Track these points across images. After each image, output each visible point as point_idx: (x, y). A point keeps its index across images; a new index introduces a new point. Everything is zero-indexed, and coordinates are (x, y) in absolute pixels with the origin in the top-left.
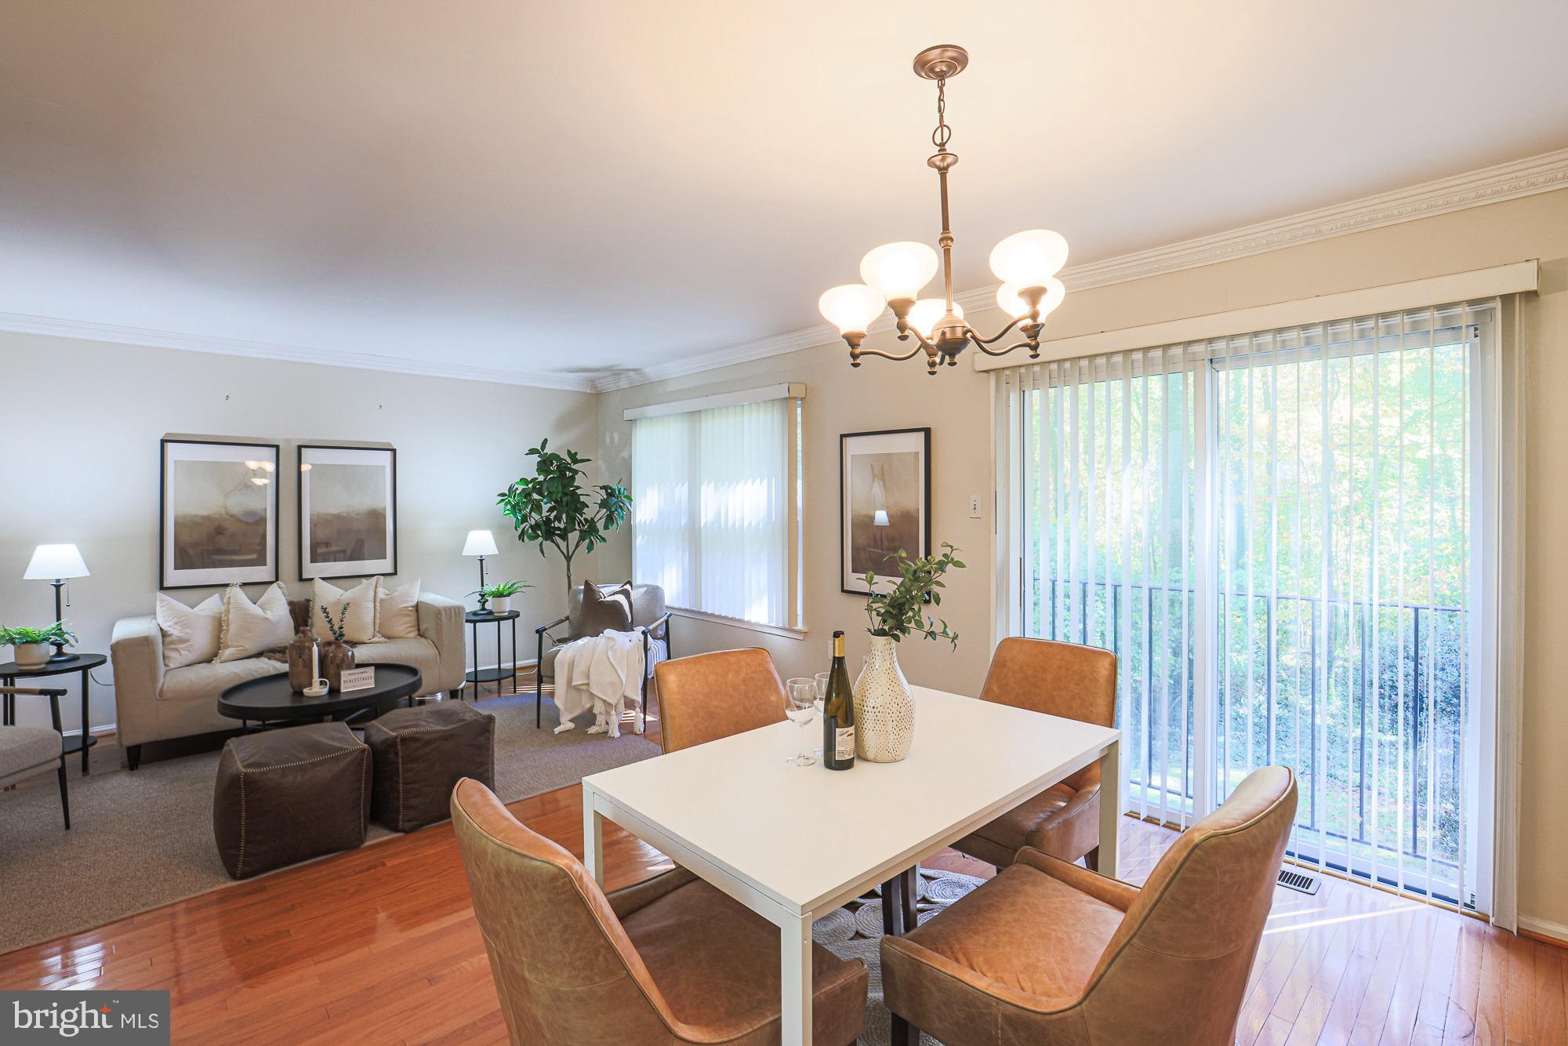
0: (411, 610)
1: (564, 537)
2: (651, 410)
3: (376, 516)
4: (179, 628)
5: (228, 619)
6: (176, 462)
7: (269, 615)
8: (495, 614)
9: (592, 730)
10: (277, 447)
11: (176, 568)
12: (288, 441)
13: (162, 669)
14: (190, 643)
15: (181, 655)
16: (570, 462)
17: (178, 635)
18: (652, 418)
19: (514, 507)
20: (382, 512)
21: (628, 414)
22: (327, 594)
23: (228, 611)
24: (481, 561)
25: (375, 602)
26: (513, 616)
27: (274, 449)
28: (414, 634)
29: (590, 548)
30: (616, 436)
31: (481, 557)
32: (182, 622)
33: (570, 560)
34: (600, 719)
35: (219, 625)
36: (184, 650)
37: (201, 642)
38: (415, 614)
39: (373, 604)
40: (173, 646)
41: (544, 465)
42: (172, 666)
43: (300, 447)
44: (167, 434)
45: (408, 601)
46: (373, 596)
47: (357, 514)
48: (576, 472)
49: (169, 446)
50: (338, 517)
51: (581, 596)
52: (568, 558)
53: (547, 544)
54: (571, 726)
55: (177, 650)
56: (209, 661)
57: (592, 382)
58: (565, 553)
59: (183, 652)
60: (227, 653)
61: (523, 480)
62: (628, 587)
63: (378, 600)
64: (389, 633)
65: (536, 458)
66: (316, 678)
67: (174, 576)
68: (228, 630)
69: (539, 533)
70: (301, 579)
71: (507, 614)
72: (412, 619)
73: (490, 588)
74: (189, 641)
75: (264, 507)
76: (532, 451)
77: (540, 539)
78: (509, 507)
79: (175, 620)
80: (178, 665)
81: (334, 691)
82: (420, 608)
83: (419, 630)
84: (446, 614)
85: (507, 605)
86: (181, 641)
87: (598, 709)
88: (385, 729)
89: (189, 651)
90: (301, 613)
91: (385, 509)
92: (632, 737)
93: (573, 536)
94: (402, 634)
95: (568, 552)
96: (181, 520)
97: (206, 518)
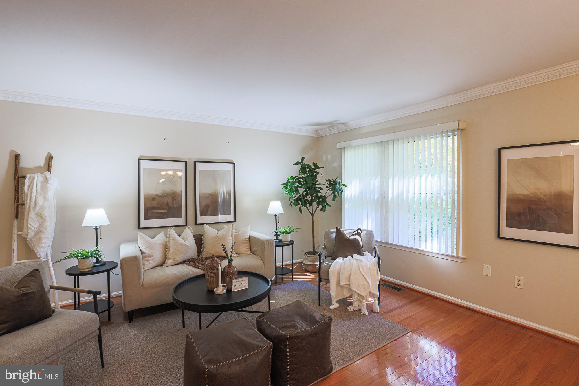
0: (247, 240)
1: (311, 205)
2: (354, 142)
4: (148, 250)
5: (169, 245)
6: (144, 169)
7: (187, 244)
8: (284, 242)
9: (351, 309)
10: (186, 162)
11: (145, 219)
12: (190, 159)
13: (142, 270)
14: (153, 257)
15: (149, 263)
16: (314, 168)
17: (148, 253)
18: (354, 146)
19: (290, 190)
21: (339, 145)
22: (210, 232)
23: (169, 241)
24: (276, 216)
25: (232, 237)
26: (292, 243)
27: (184, 163)
28: (249, 252)
29: (323, 209)
30: (329, 157)
31: (276, 214)
32: (149, 247)
33: (313, 215)
34: (356, 303)
35: (165, 248)
36: (151, 260)
37: (158, 257)
38: (248, 242)
39: (231, 238)
40: (146, 259)
41: (303, 169)
42: (146, 269)
43: (195, 162)
44: (141, 156)
45: (246, 236)
46: (231, 234)
48: (318, 173)
49: (142, 162)
50: (212, 195)
51: (334, 235)
52: (312, 214)
53: (303, 208)
54: (337, 305)
55: (147, 260)
56: (161, 265)
57: (317, 131)
59: (150, 261)
60: (169, 262)
61: (292, 178)
63: (233, 236)
64: (239, 252)
65: (299, 166)
66: (220, 284)
67: (144, 223)
68: (169, 251)
69: (300, 202)
70: (196, 224)
71: (289, 242)
72: (247, 244)
73: (280, 229)
74: (152, 256)
75: (180, 190)
76: (297, 163)
77: (300, 205)
78: (287, 190)
79: (147, 246)
80: (149, 268)
81: (229, 291)
82: (251, 239)
83: (251, 250)
84: (267, 244)
85: (289, 238)
86: (150, 256)
87: (355, 298)
88: (274, 326)
89: (153, 261)
91: (231, 191)
92: (374, 314)
93: (315, 204)
94: (244, 252)
95: (312, 212)
96: (146, 197)
97: (157, 196)
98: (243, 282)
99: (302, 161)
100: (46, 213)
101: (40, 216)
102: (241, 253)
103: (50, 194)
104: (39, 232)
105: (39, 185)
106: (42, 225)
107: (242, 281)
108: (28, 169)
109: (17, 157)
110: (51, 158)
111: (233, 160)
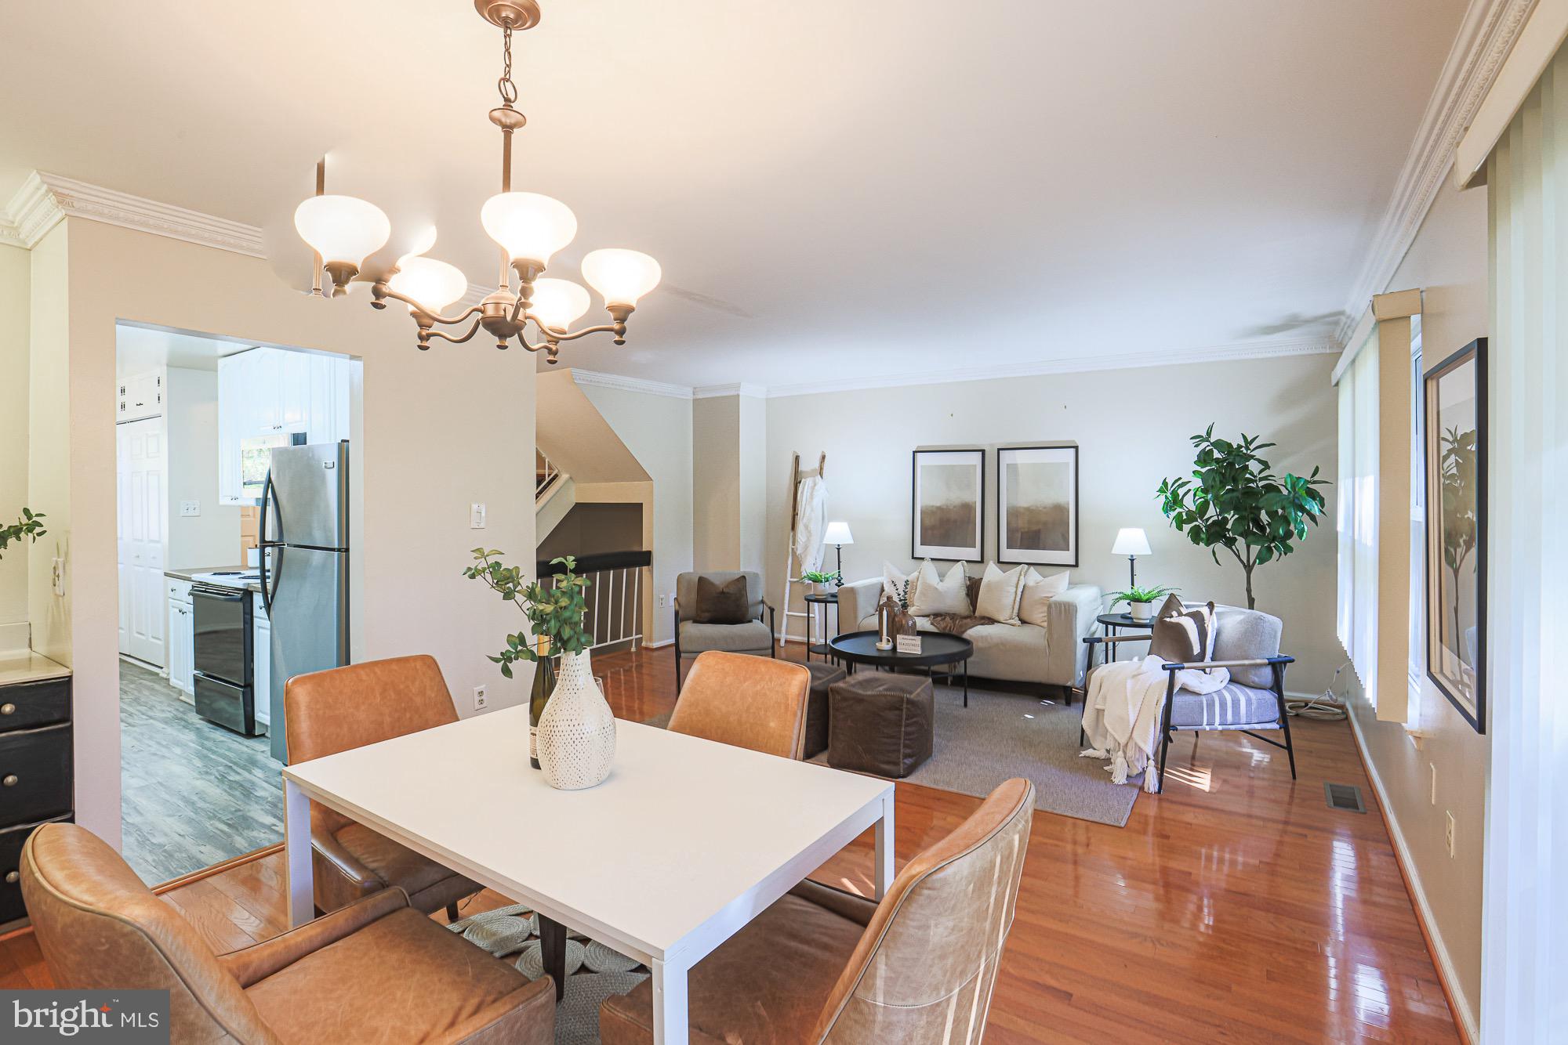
3: (1060, 510)
4: (890, 586)
6: (922, 466)
8: (1135, 620)
10: (983, 451)
11: (922, 544)
12: (992, 445)
16: (1242, 447)
19: (1167, 504)
20: (1066, 506)
21: (1335, 375)
23: (918, 579)
24: (1132, 560)
25: (1016, 588)
27: (980, 453)
29: (1262, 556)
33: (1251, 570)
39: (1014, 589)
41: (1203, 455)
43: (999, 450)
44: (918, 447)
45: (1050, 592)
46: (1016, 582)
47: (1045, 508)
48: (1249, 461)
49: (918, 455)
50: (1029, 509)
52: (1249, 568)
58: (1245, 562)
60: (911, 610)
62: (1205, 611)
63: (1019, 587)
64: (1026, 618)
66: (884, 636)
67: (921, 550)
68: (914, 593)
69: (1205, 535)
70: (997, 561)
71: (1148, 621)
75: (975, 500)
77: (1212, 543)
79: (889, 580)
81: (894, 648)
84: (1056, 609)
85: (1147, 612)
90: (973, 588)
91: (1068, 504)
94: (1038, 622)
95: (1248, 561)
96: (922, 509)
97: (939, 508)
98: (912, 642)
99: (1209, 434)
100: (812, 527)
101: (806, 527)
102: (1033, 623)
103: (817, 502)
104: (806, 548)
105: (810, 491)
106: (808, 539)
108: (804, 472)
109: (797, 458)
110: (824, 457)
111: (1074, 441)
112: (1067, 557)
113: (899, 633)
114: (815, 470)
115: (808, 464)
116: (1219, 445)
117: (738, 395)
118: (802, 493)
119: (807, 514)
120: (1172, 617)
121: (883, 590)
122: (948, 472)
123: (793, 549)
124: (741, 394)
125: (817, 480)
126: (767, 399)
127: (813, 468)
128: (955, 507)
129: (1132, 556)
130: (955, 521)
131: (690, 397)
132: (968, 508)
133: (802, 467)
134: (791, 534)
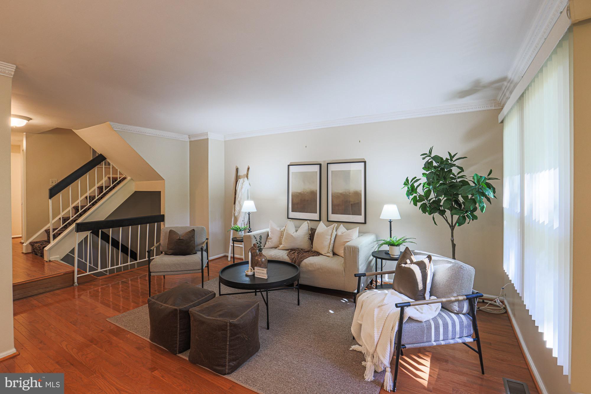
3: (357, 194)
4: (271, 234)
5: (284, 233)
6: (292, 173)
8: (391, 256)
10: (320, 164)
11: (292, 211)
12: (324, 161)
16: (449, 160)
19: (410, 191)
20: (360, 193)
21: (500, 117)
23: (284, 230)
24: (390, 222)
29: (459, 221)
32: (272, 231)
33: (454, 229)
34: (366, 358)
35: (281, 235)
37: (275, 241)
39: (330, 237)
40: (268, 240)
42: (266, 247)
43: (328, 164)
44: (291, 163)
45: (348, 239)
47: (350, 193)
48: (451, 168)
49: (290, 167)
50: (341, 194)
52: (452, 227)
54: (361, 349)
56: (276, 248)
59: (269, 242)
60: (281, 246)
62: (426, 261)
63: (333, 235)
66: (250, 267)
67: (292, 215)
68: (283, 238)
70: (327, 220)
74: (273, 239)
75: (316, 190)
76: (426, 156)
80: (268, 247)
81: (254, 275)
85: (398, 251)
86: (271, 239)
89: (272, 243)
90: (312, 234)
91: (361, 191)
94: (341, 255)
95: (452, 223)
96: (293, 194)
97: (300, 193)
98: (263, 272)
99: (430, 152)
101: (241, 202)
102: (339, 255)
103: (244, 189)
104: (239, 213)
105: (242, 184)
106: (240, 209)
107: (262, 270)
108: (241, 176)
109: (237, 170)
110: (248, 169)
111: (364, 159)
112: (360, 219)
113: (255, 266)
114: (245, 175)
115: (242, 172)
116: (436, 158)
117: (208, 139)
118: (238, 186)
119: (240, 197)
120: (406, 263)
121: (268, 235)
122: (304, 175)
123: (234, 213)
124: (209, 138)
125: (245, 180)
126: (225, 141)
127: (244, 174)
128: (307, 193)
129: (390, 220)
130: (308, 200)
131: (188, 140)
132: (313, 193)
133: (239, 174)
134: (234, 206)
